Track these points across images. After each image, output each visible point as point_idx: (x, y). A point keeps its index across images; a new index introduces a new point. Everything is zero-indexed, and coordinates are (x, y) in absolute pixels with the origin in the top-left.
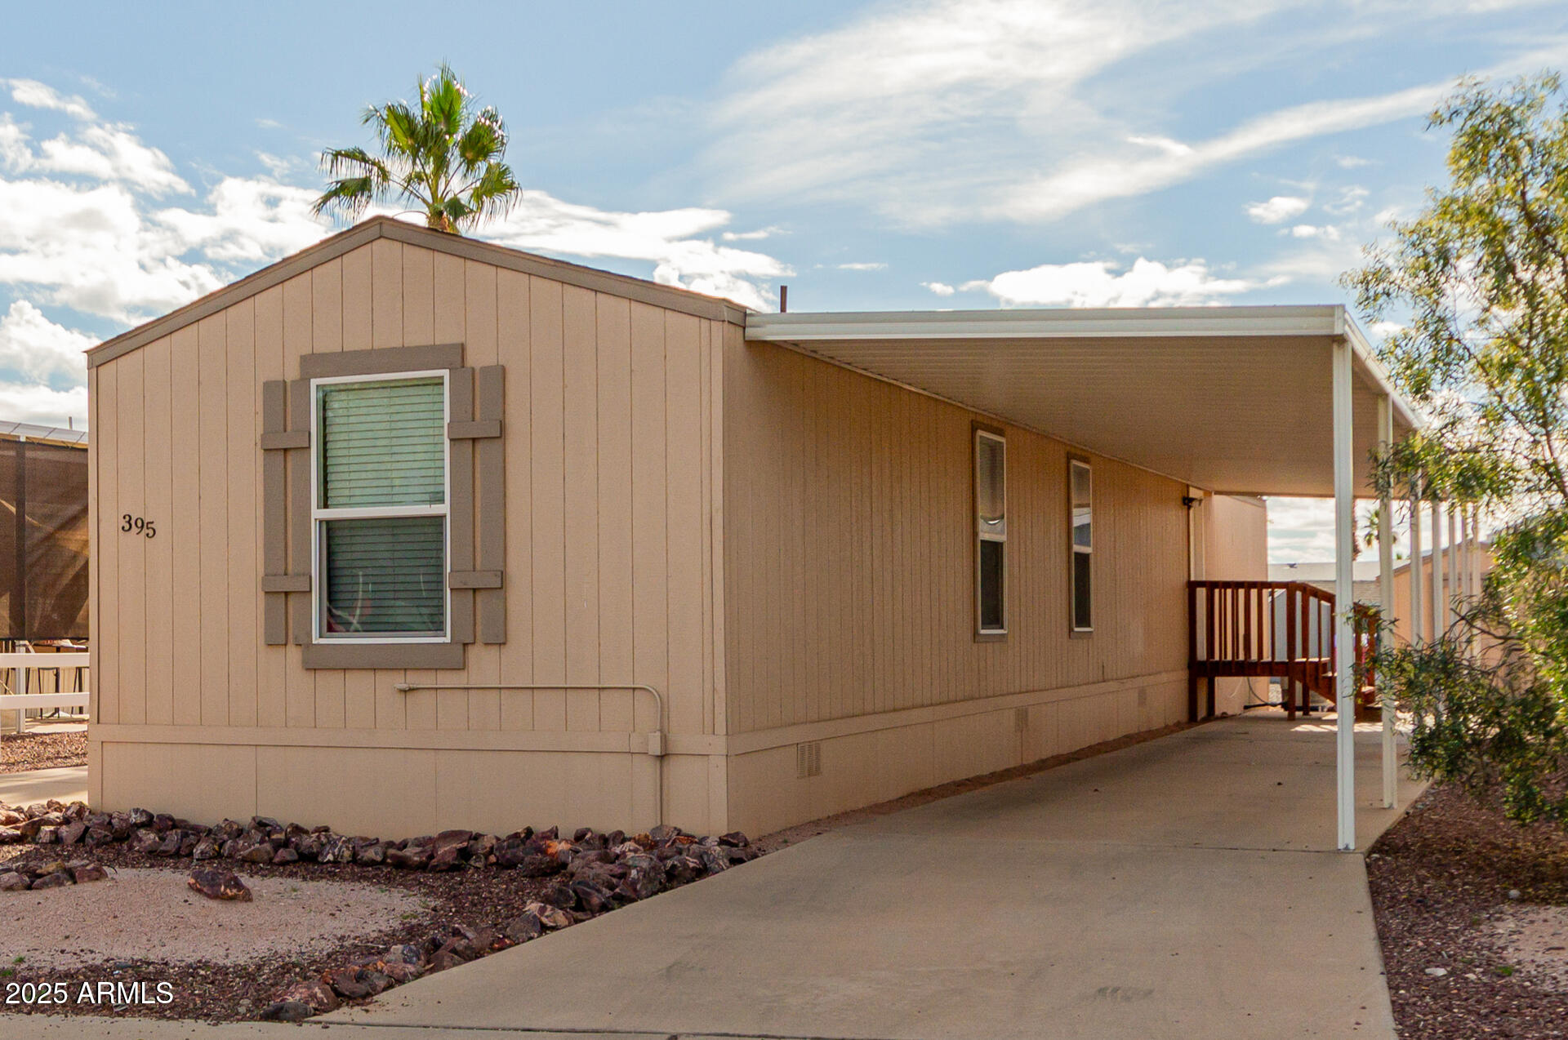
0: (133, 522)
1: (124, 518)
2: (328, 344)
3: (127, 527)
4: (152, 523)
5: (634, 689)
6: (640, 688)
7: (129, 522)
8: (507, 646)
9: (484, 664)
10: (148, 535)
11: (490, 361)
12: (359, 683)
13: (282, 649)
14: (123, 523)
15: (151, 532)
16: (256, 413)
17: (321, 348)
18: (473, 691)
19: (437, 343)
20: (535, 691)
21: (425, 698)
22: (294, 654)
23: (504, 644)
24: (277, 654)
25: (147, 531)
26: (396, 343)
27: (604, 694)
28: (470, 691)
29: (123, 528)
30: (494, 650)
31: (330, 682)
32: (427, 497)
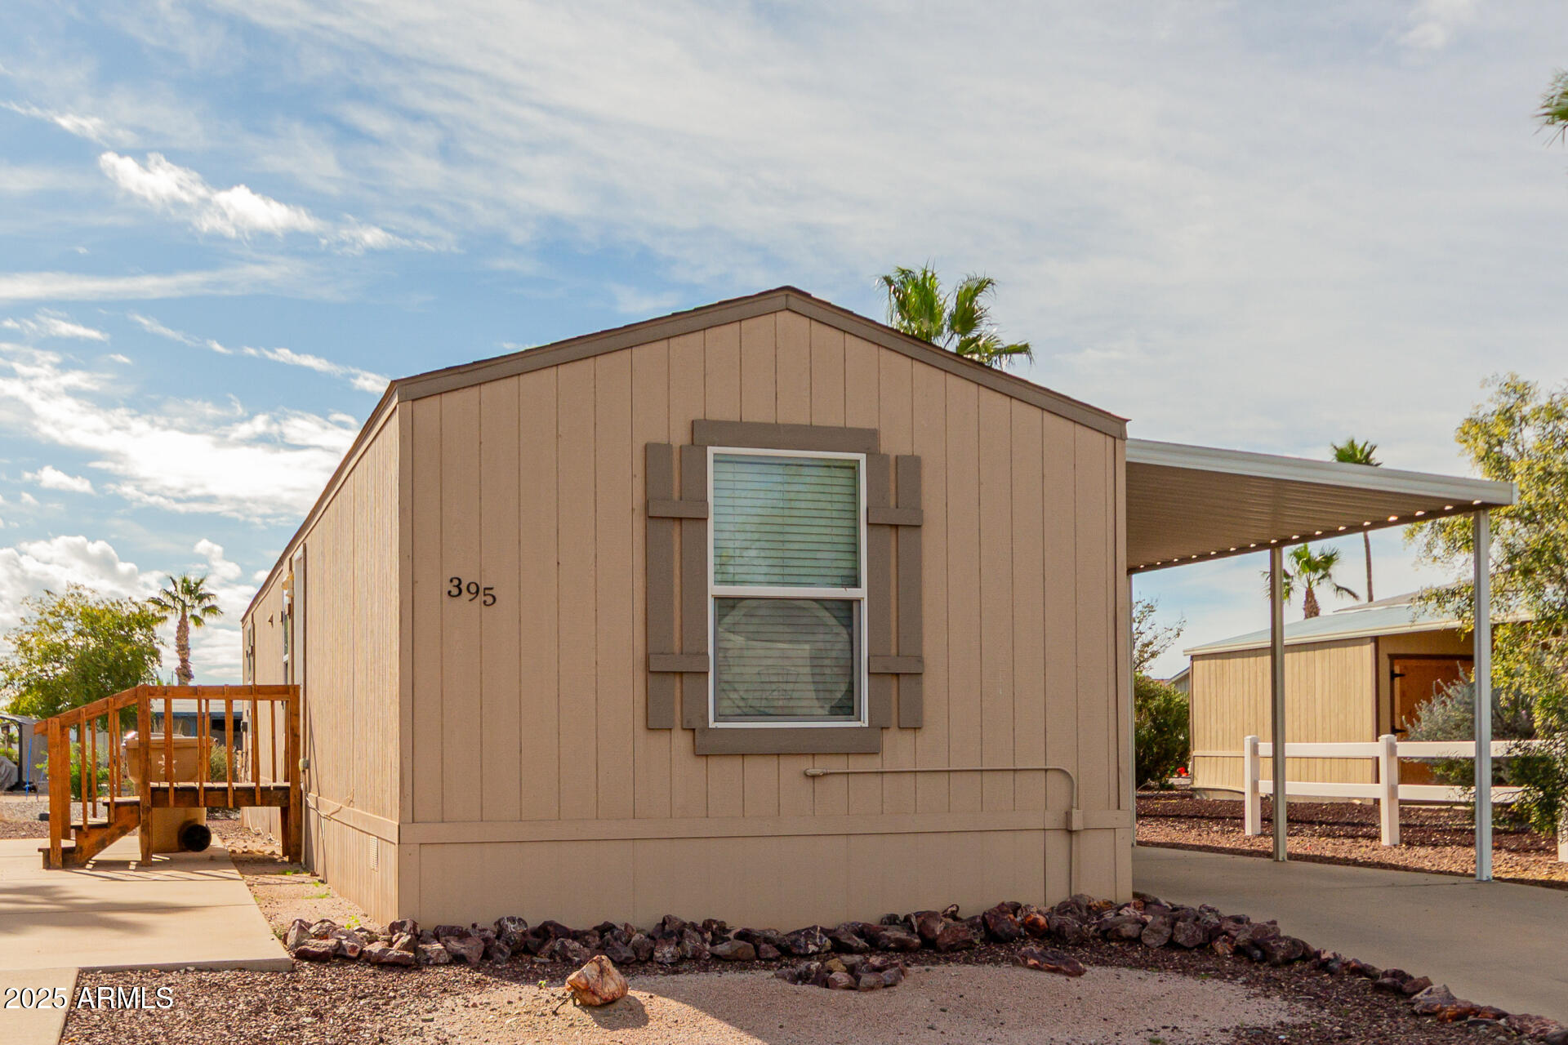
0: (464, 587)
1: (451, 581)
2: (722, 410)
3: (455, 591)
4: (491, 589)
5: (1046, 770)
6: (1051, 769)
7: (458, 586)
8: (923, 730)
9: (899, 749)
10: (485, 602)
11: (905, 450)
12: (761, 771)
13: (666, 735)
14: (449, 587)
15: (489, 600)
16: (633, 476)
17: (715, 414)
18: (888, 775)
19: (849, 425)
20: (951, 774)
21: (836, 784)
22: (681, 741)
23: (920, 728)
24: (659, 741)
25: (484, 598)
26: (804, 420)
27: (1018, 775)
28: (885, 776)
29: (449, 592)
30: (908, 736)
31: (726, 769)
32: (839, 580)
